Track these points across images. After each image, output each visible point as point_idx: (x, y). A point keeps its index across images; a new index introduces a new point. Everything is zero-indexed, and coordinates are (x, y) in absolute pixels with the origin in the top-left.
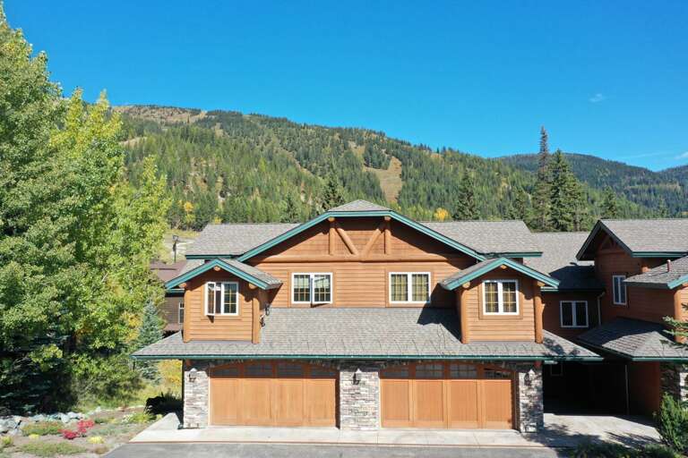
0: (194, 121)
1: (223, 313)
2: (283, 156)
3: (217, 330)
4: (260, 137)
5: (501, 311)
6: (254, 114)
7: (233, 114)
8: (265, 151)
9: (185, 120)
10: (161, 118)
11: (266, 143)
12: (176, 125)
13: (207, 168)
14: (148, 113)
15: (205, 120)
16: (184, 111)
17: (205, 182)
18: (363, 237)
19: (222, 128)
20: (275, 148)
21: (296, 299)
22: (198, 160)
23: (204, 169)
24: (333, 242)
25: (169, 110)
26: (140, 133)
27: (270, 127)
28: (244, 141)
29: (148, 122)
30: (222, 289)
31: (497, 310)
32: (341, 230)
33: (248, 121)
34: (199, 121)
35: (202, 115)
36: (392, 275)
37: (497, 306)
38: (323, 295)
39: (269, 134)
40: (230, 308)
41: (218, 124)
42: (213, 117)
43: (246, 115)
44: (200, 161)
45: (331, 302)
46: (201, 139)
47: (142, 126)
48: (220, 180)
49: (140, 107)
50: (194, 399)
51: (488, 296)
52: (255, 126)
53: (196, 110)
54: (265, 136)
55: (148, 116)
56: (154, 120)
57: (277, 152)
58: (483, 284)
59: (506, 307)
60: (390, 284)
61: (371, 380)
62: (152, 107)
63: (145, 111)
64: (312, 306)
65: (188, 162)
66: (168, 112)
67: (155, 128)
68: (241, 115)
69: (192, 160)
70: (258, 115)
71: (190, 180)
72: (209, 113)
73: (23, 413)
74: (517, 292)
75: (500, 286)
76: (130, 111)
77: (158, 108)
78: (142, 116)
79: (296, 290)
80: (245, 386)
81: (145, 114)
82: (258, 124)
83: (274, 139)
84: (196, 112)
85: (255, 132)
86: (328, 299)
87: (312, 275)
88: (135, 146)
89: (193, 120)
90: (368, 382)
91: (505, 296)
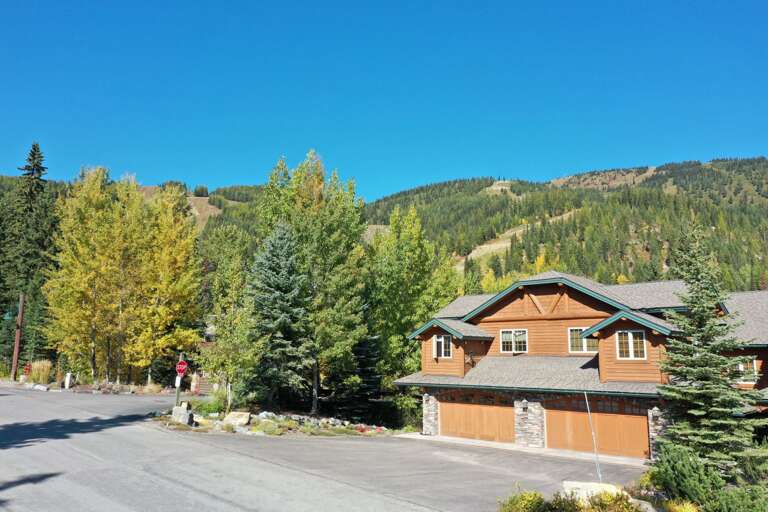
0: (640, 181)
1: (443, 356)
2: (760, 206)
3: (440, 368)
4: (726, 187)
5: (632, 357)
6: (718, 160)
7: (688, 165)
8: (736, 202)
9: (630, 182)
10: (603, 184)
11: (735, 194)
12: (619, 189)
13: (649, 234)
14: (589, 180)
15: (654, 178)
16: (628, 172)
17: (647, 250)
18: (548, 300)
19: (674, 183)
20: (749, 197)
21: (504, 350)
22: (638, 226)
23: (646, 236)
24: (526, 305)
25: (611, 173)
26: (578, 205)
27: (739, 172)
28: (705, 195)
29: (586, 191)
30: (442, 340)
31: (628, 356)
32: (532, 296)
33: (708, 171)
34: (647, 180)
35: (650, 173)
36: (571, 330)
37: (627, 352)
38: (521, 346)
39: (739, 181)
40: (447, 354)
41: (671, 180)
42: (664, 172)
43: (706, 163)
44: (641, 226)
45: (527, 352)
46: (646, 201)
47: (581, 196)
48: (666, 245)
49: (579, 176)
50: (428, 415)
51: (621, 343)
52: (719, 173)
53: (642, 168)
54: (735, 183)
55: (588, 184)
56: (595, 187)
57: (752, 202)
58: (616, 335)
59: (636, 352)
60: (569, 337)
61: (535, 408)
62: (592, 174)
63: (586, 179)
64: (515, 355)
65: (626, 229)
66: (610, 176)
67: (596, 196)
68: (700, 164)
69: (632, 228)
70: (722, 160)
71: (629, 250)
72: (658, 169)
73: (352, 422)
74: (645, 341)
75: (630, 335)
76: (570, 182)
77: (598, 174)
78: (582, 186)
79: (504, 343)
80: (459, 409)
81: (586, 182)
82: (724, 171)
83: (747, 186)
84: (642, 170)
85: (721, 180)
86: (525, 350)
87: (513, 331)
88: (570, 219)
89: (639, 179)
90: (533, 410)
91: (635, 344)
